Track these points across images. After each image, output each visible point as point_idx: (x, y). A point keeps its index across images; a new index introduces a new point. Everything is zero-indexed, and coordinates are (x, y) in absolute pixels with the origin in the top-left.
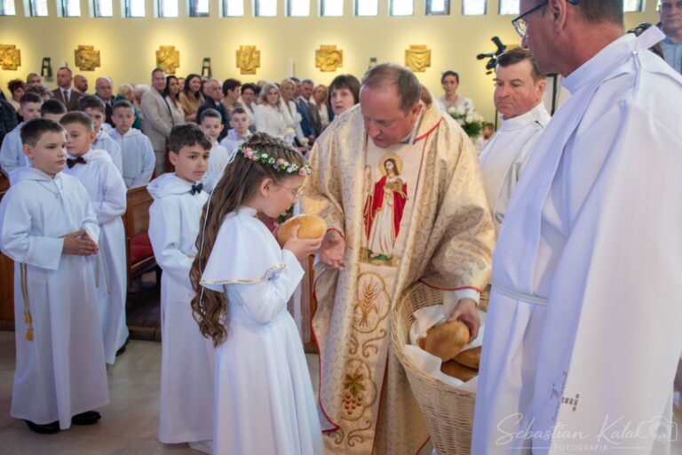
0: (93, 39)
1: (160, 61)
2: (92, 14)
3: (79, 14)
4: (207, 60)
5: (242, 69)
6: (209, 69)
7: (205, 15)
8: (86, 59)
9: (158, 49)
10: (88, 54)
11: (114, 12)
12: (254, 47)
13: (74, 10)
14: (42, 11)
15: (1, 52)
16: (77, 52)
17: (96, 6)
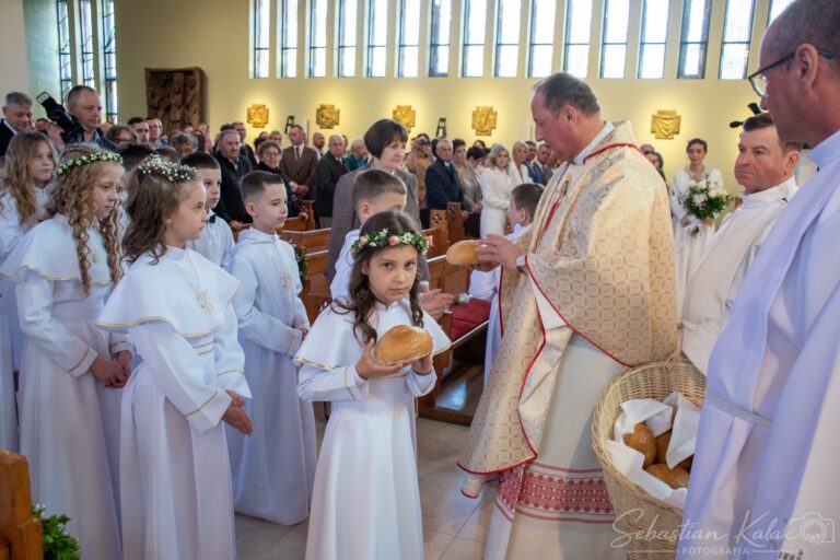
0: (335, 99)
2: (336, 75)
4: (443, 120)
5: (478, 130)
6: (444, 128)
7: (444, 75)
8: (326, 117)
9: (395, 108)
10: (329, 113)
11: (356, 73)
12: (492, 108)
13: (320, 71)
14: (292, 72)
15: (253, 111)
16: (319, 111)
17: (340, 67)
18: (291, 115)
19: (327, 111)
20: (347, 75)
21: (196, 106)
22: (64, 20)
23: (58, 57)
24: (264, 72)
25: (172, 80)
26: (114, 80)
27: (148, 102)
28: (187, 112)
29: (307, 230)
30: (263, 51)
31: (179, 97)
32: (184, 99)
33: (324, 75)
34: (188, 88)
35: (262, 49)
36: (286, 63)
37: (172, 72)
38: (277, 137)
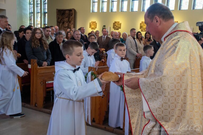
0: (120, 19)
1: (141, 27)
2: (120, 11)
3: (116, 11)
8: (116, 26)
9: (141, 22)
10: (117, 24)
11: (127, 10)
13: (115, 10)
14: (105, 10)
15: (91, 24)
16: (114, 24)
17: (122, 8)
18: (105, 25)
19: (117, 23)
20: (124, 11)
21: (72, 22)
23: (29, 5)
24: (96, 10)
26: (46, 13)
27: (57, 21)
28: (70, 24)
29: (104, 66)
30: (96, 3)
31: (67, 19)
32: (69, 19)
34: (70, 16)
35: (95, 2)
36: (103, 7)
37: (65, 10)
38: (98, 32)
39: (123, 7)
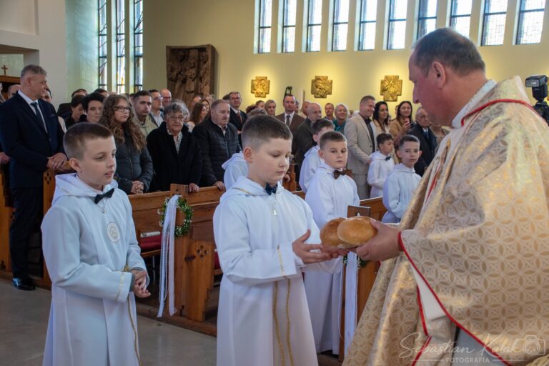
0: (329, 71)
1: (383, 90)
2: (329, 49)
8: (320, 87)
9: (383, 78)
11: (348, 46)
13: (316, 46)
14: (291, 47)
15: (256, 83)
16: (314, 82)
17: (334, 42)
18: (290, 86)
19: (320, 81)
20: (339, 49)
21: (207, 78)
22: (103, 6)
23: (97, 38)
24: (267, 48)
25: (188, 56)
27: (168, 76)
28: (200, 84)
30: (267, 29)
31: (193, 71)
32: (198, 72)
33: (319, 49)
34: (201, 63)
35: (266, 27)
36: (286, 40)
37: (188, 50)
38: (272, 105)
39: (336, 40)
